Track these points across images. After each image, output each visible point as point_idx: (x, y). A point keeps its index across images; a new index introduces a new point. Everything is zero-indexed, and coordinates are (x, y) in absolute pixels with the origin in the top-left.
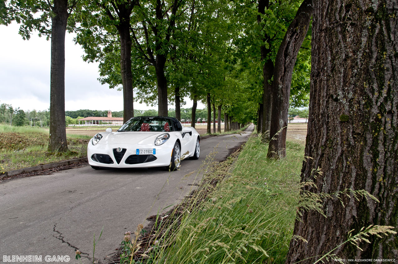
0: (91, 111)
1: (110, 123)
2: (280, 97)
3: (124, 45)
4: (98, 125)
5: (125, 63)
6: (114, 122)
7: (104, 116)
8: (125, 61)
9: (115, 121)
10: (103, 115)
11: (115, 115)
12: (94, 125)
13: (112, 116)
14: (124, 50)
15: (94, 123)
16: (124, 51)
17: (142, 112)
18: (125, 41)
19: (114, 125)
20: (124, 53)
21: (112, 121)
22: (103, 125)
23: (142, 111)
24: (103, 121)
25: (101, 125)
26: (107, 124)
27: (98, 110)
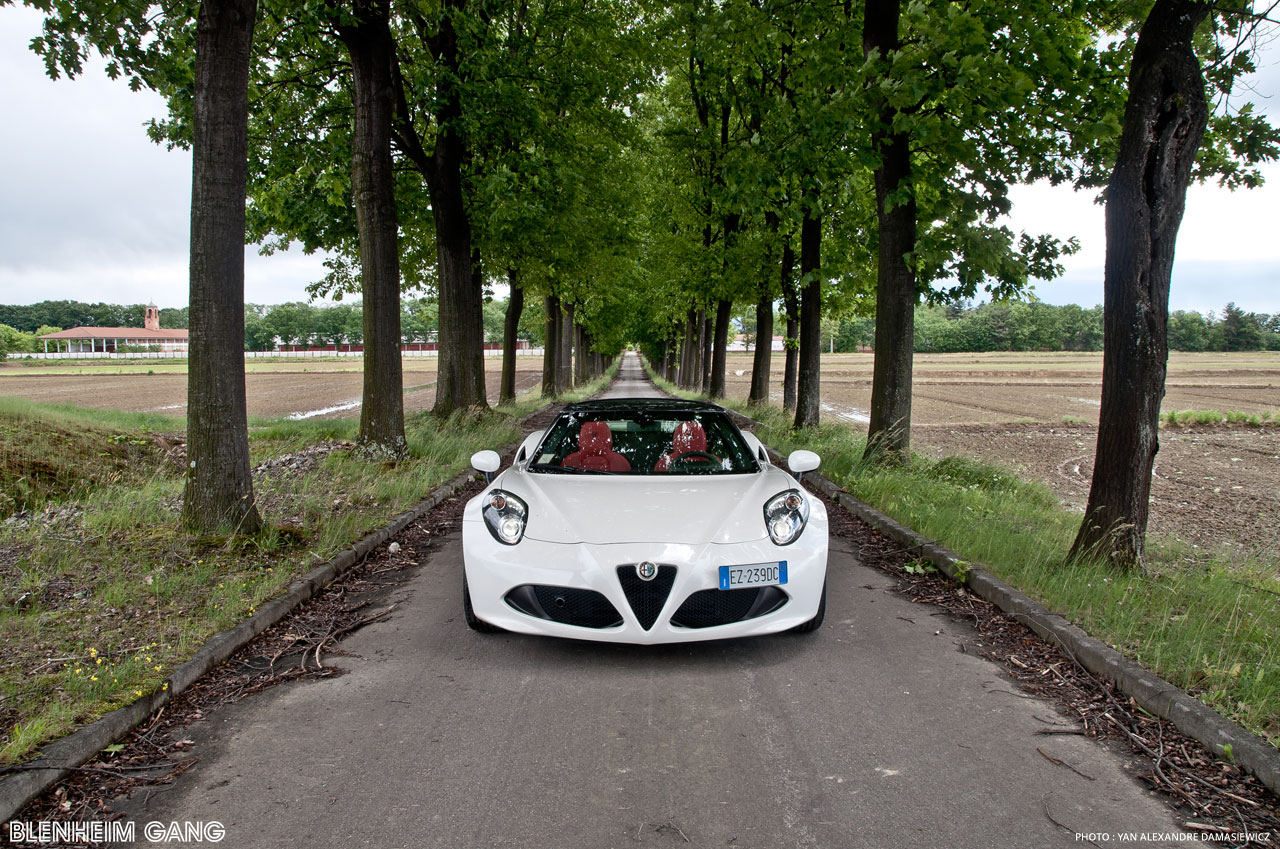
0: (85, 305)
1: (153, 349)
2: (1144, 346)
3: (369, 101)
4: (114, 356)
5: (374, 169)
6: (166, 345)
7: (130, 324)
8: (371, 162)
9: (170, 340)
10: (128, 321)
11: (168, 318)
12: (98, 355)
13: (161, 324)
14: (370, 118)
15: (99, 349)
16: (370, 124)
17: (260, 311)
18: (373, 85)
19: (170, 355)
20: (370, 130)
21: (159, 340)
22: (130, 355)
23: (260, 308)
24: (129, 340)
25: (122, 356)
26: (142, 350)
27: (108, 303)
